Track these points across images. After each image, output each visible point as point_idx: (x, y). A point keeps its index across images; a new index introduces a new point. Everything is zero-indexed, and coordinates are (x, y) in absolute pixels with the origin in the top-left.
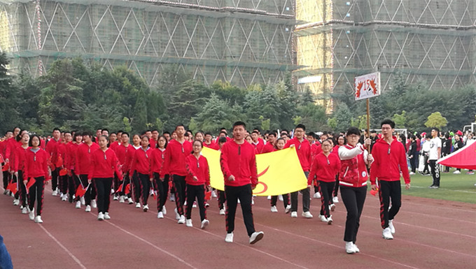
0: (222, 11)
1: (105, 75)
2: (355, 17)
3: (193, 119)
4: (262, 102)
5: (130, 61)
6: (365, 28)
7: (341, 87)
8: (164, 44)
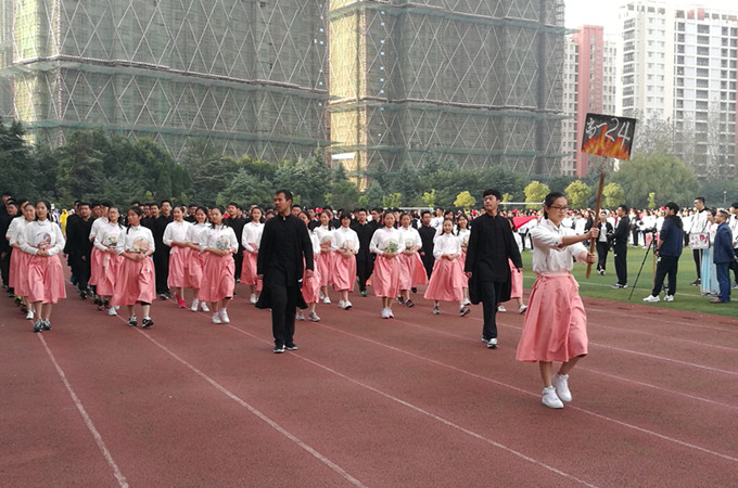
0: (253, 84)
1: (128, 148)
2: (389, 94)
3: (219, 194)
4: (293, 179)
5: (156, 133)
6: (398, 106)
7: (374, 165)
8: (192, 116)
